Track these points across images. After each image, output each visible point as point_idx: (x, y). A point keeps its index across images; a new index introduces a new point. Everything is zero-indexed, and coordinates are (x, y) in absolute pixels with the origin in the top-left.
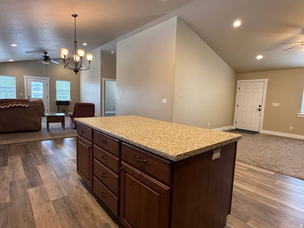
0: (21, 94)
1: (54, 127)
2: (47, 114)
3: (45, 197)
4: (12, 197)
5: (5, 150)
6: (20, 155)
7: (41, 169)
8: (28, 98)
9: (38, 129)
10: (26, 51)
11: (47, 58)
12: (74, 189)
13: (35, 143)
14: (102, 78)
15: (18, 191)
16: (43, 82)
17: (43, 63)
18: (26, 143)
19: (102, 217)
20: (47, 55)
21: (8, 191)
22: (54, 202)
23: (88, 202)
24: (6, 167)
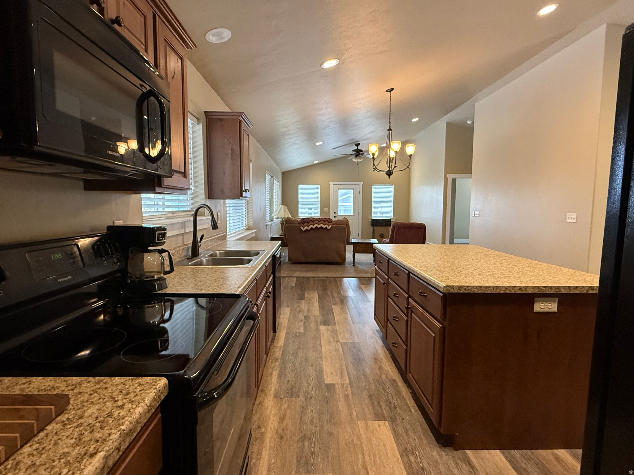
0: (326, 210)
1: (363, 261)
2: (353, 241)
3: (335, 337)
4: (305, 329)
5: (303, 282)
6: (317, 291)
7: (336, 309)
8: (334, 215)
9: (340, 262)
10: (334, 146)
11: (358, 153)
12: (368, 338)
13: (335, 280)
14: (448, 175)
15: (311, 326)
16: (353, 189)
17: (354, 160)
18: (325, 278)
19: (390, 372)
20: (360, 148)
21: (302, 323)
22: (343, 344)
23: (379, 354)
24: (303, 301)
